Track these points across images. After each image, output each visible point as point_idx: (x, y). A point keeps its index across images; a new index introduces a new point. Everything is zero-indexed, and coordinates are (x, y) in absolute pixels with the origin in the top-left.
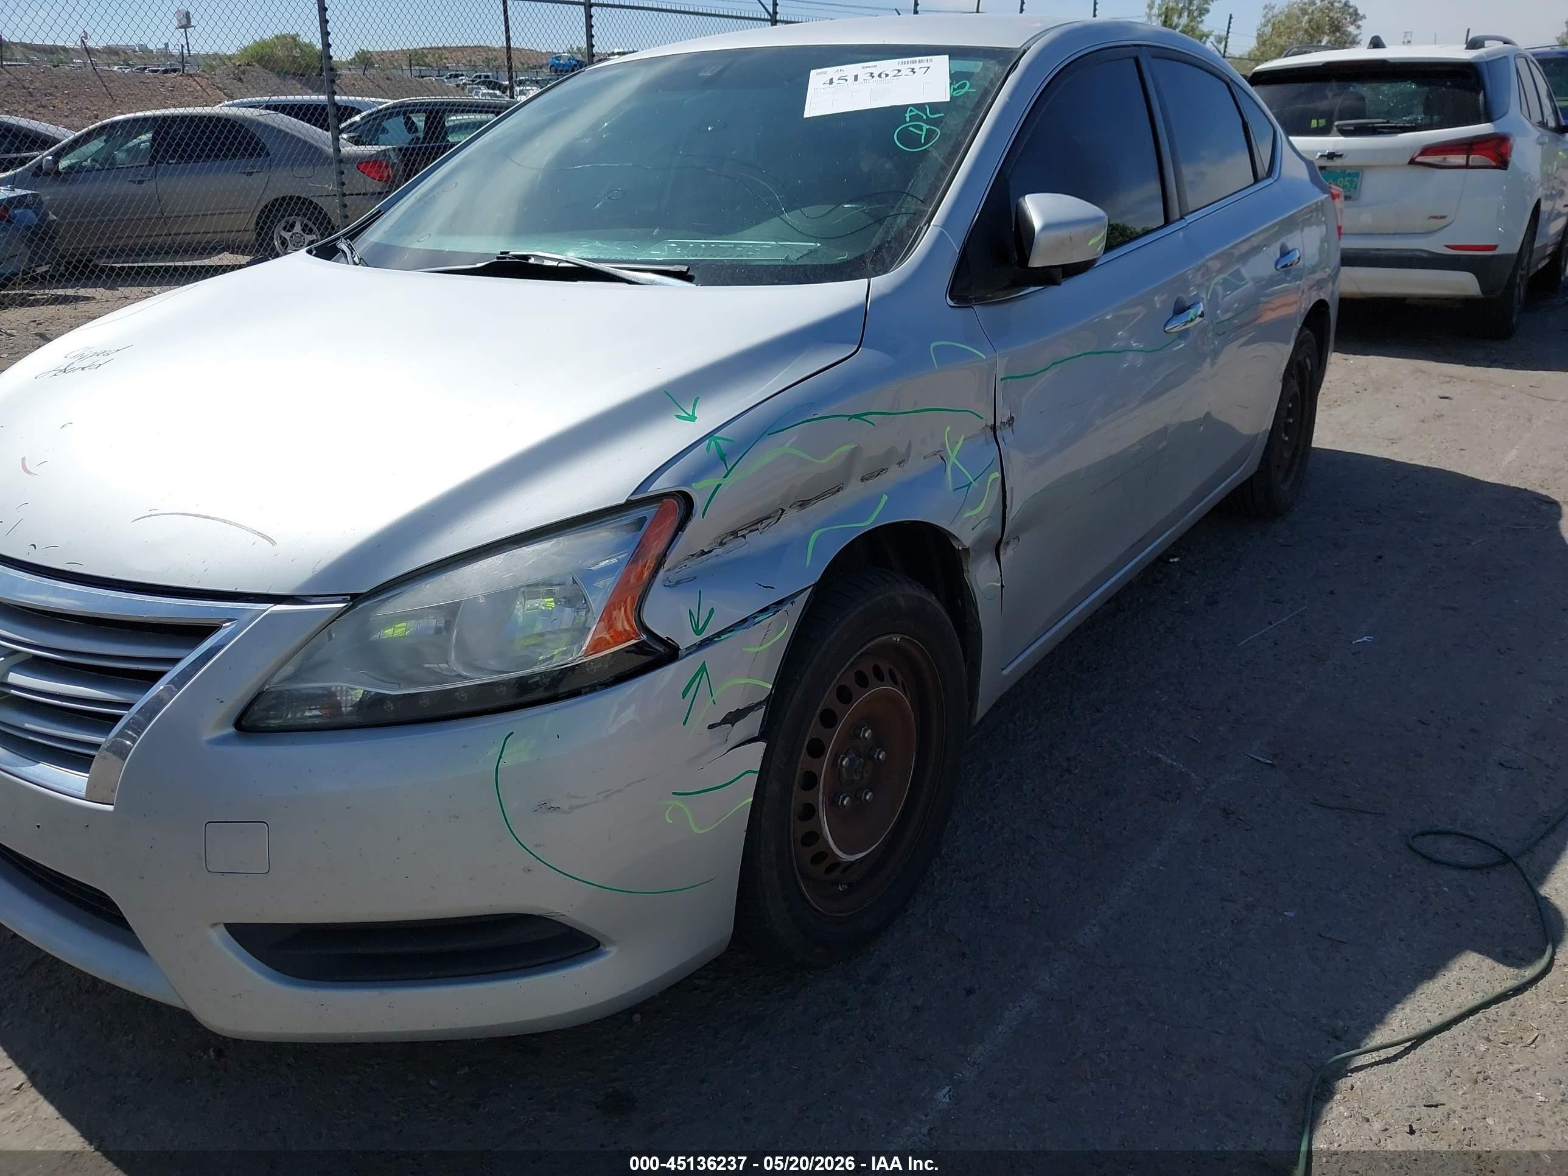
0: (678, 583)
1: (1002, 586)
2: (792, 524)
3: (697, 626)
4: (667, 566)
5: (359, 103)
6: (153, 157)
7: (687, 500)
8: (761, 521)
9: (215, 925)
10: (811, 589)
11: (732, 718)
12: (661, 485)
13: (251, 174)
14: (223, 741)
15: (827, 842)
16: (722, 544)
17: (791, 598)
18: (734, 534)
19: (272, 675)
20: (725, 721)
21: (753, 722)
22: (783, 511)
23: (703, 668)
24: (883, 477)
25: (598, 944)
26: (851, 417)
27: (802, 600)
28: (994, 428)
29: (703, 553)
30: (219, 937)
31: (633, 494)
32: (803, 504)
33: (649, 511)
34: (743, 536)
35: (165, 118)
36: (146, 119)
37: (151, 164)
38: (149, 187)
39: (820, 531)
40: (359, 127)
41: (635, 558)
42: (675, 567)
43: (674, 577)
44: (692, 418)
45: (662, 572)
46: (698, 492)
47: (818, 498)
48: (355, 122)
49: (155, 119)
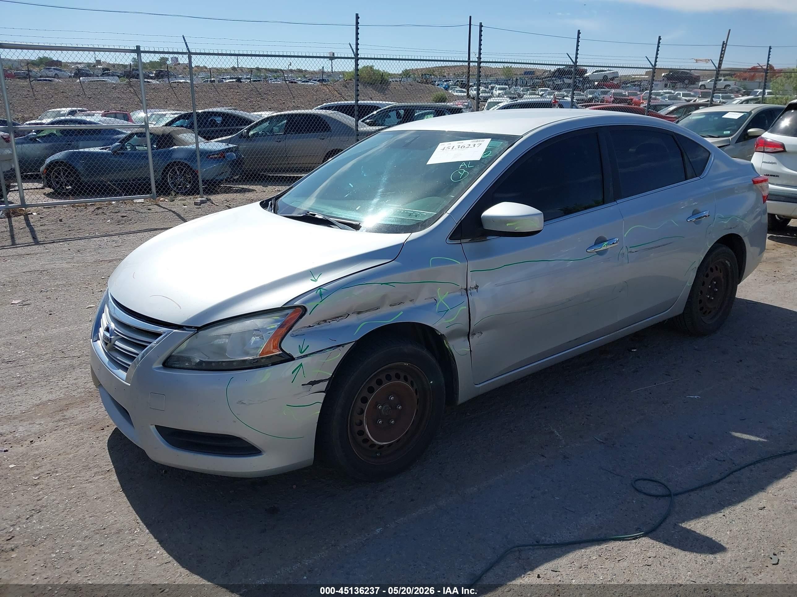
0: (296, 336)
1: (471, 351)
2: (352, 319)
3: (301, 351)
4: (293, 330)
5: (381, 104)
6: (286, 131)
7: (305, 310)
8: (338, 317)
9: (152, 425)
10: (354, 343)
11: (313, 383)
12: (297, 303)
13: (323, 139)
14: (159, 368)
15: (368, 435)
16: (318, 324)
17: (342, 345)
18: (325, 321)
19: (175, 350)
20: (309, 384)
21: (323, 386)
22: (349, 315)
23: (301, 365)
24: (402, 305)
25: (261, 452)
26: (382, 284)
27: (350, 346)
28: (466, 290)
29: (310, 326)
30: (153, 428)
31: (284, 305)
32: (359, 313)
33: (289, 311)
34: (329, 322)
35: (292, 115)
36: (285, 115)
37: (285, 134)
38: (282, 144)
39: (364, 323)
40: (375, 116)
41: (281, 327)
42: (297, 330)
43: (295, 333)
44: (316, 281)
45: (291, 331)
46: (309, 306)
47: (367, 311)
48: (373, 115)
49: (289, 115)
